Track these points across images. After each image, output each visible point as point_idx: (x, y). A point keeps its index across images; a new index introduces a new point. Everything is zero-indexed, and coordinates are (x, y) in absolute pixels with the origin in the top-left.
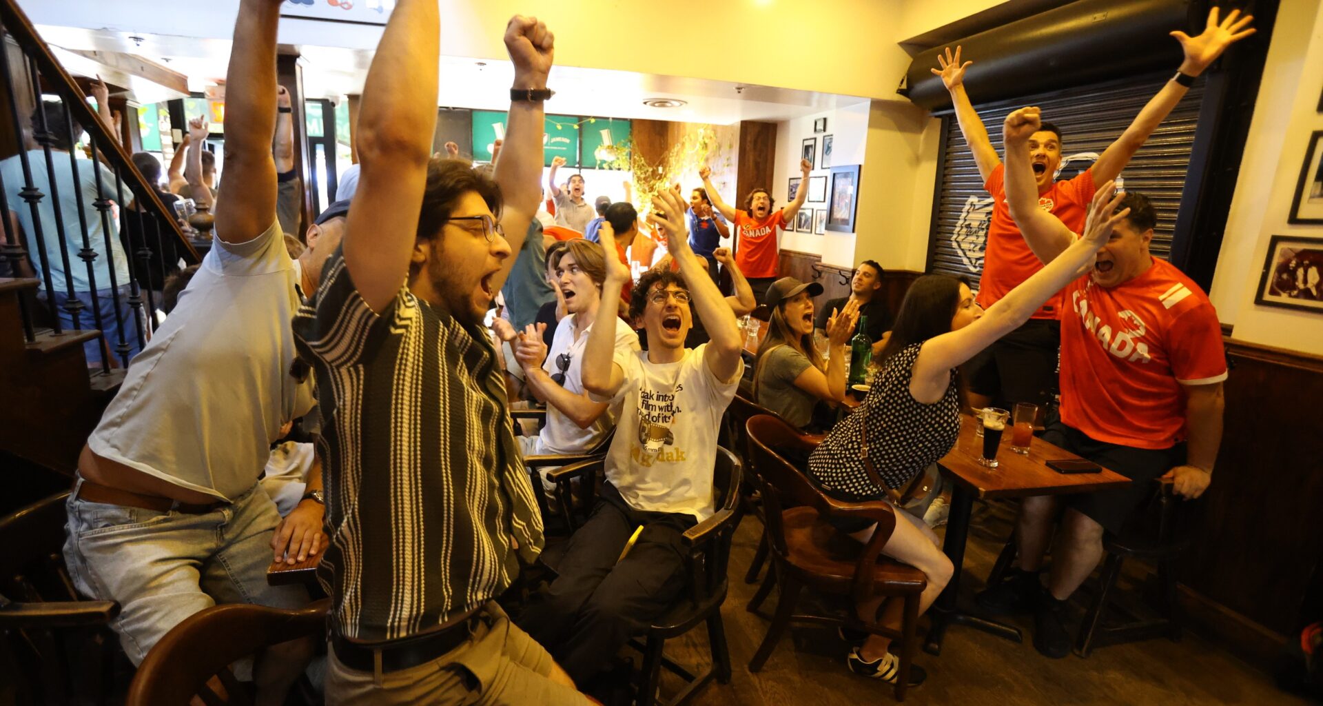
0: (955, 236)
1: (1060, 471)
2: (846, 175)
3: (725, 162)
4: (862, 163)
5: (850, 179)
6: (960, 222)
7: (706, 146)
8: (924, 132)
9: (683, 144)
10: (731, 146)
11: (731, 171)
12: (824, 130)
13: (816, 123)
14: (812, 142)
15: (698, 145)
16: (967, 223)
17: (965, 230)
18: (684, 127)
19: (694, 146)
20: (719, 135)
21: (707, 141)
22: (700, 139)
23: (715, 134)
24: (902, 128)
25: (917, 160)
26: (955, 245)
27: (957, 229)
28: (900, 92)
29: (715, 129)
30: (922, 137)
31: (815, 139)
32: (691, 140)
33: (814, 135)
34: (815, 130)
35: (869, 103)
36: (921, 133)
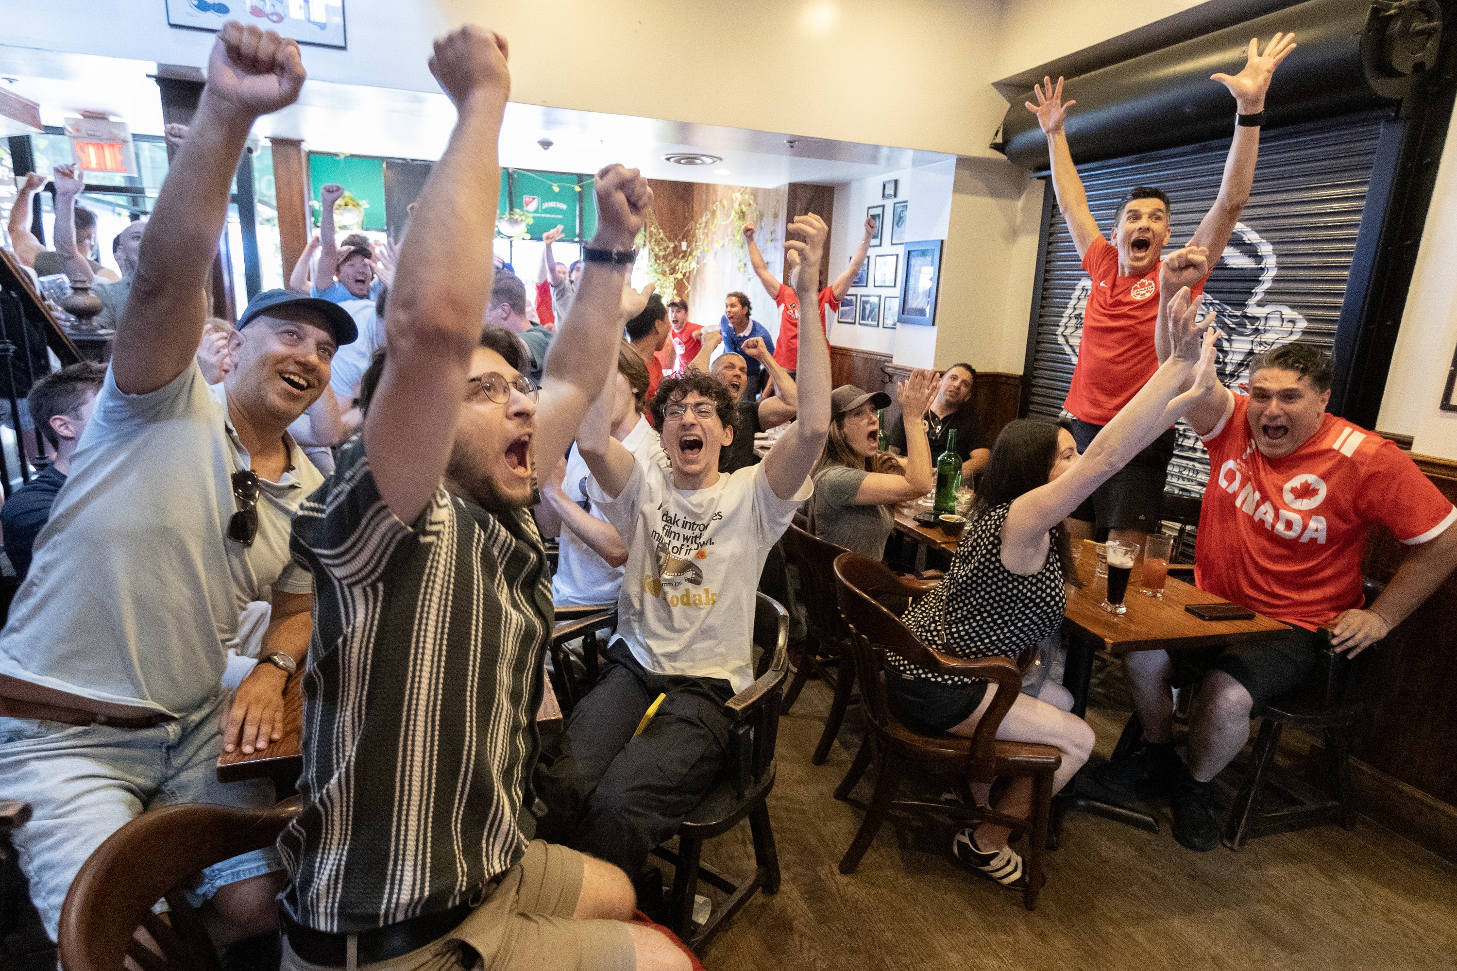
0: (1061, 330)
1: (1203, 617)
2: (924, 253)
3: (768, 236)
4: (945, 237)
5: (929, 259)
6: (1069, 311)
7: (742, 215)
8: (1023, 197)
9: (714, 213)
10: (776, 216)
11: (776, 248)
12: (895, 196)
13: (884, 186)
14: (879, 211)
15: (733, 213)
16: (1077, 312)
17: (1074, 321)
18: (715, 191)
19: (728, 215)
20: (760, 200)
21: (744, 209)
22: (736, 206)
23: (755, 200)
24: (995, 194)
25: (1013, 234)
26: (1061, 340)
27: (1064, 320)
28: (996, 147)
29: (755, 193)
30: (1020, 203)
31: (883, 206)
32: (723, 207)
33: (882, 202)
34: (884, 195)
35: (955, 160)
36: (1019, 198)
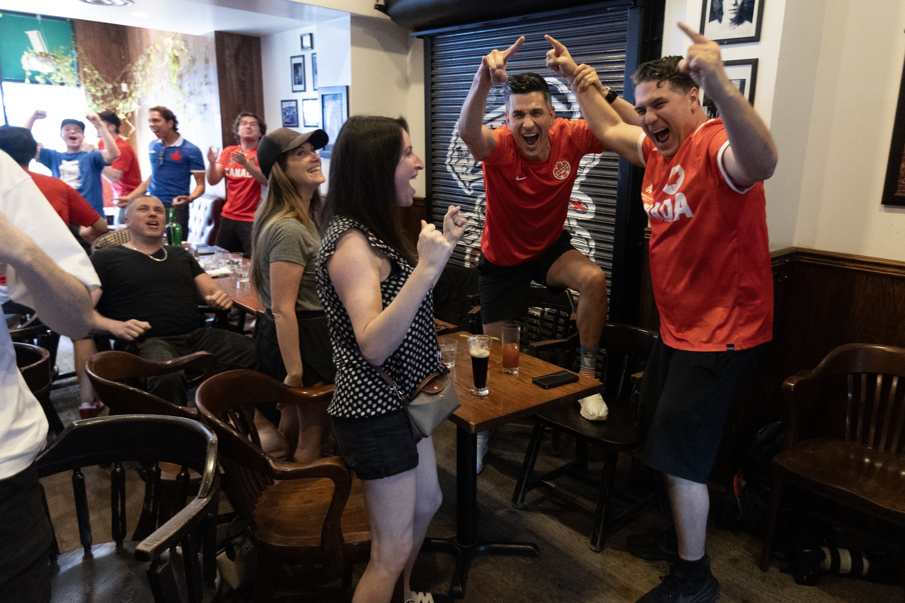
0: (448, 160)
2: (335, 97)
3: (202, 80)
4: (349, 84)
5: (339, 102)
6: (452, 145)
7: (176, 60)
8: (410, 52)
9: (148, 56)
10: (207, 61)
11: (211, 91)
12: (312, 47)
13: (302, 39)
14: (299, 60)
15: (167, 58)
16: (457, 146)
17: (456, 153)
18: (147, 35)
19: (162, 59)
20: (191, 46)
21: (177, 54)
22: (169, 51)
23: (186, 46)
24: (387, 48)
25: (406, 83)
26: (449, 168)
27: (450, 153)
28: (378, 7)
29: (185, 39)
30: (408, 58)
31: (303, 56)
32: (158, 51)
33: (301, 53)
34: (302, 47)
35: (348, 18)
36: (407, 54)
